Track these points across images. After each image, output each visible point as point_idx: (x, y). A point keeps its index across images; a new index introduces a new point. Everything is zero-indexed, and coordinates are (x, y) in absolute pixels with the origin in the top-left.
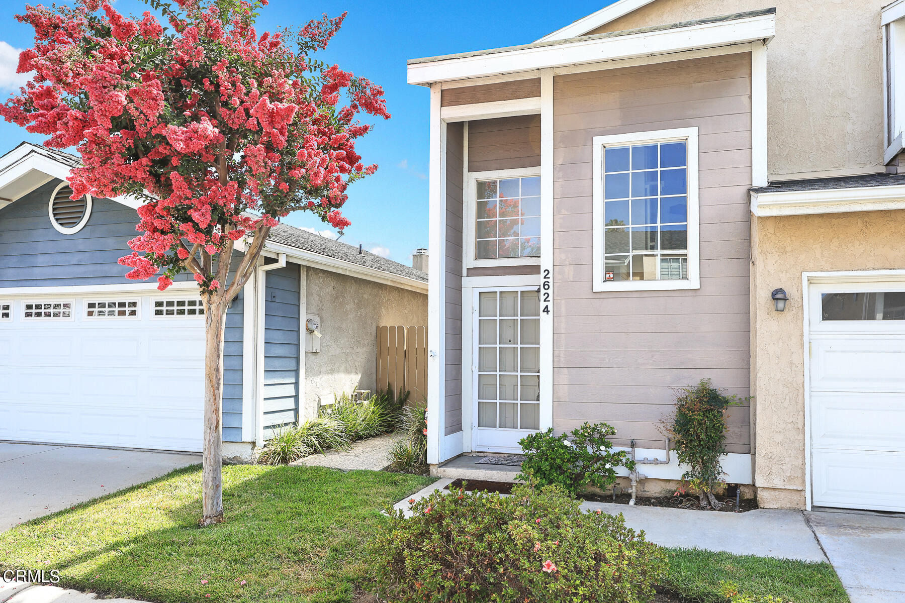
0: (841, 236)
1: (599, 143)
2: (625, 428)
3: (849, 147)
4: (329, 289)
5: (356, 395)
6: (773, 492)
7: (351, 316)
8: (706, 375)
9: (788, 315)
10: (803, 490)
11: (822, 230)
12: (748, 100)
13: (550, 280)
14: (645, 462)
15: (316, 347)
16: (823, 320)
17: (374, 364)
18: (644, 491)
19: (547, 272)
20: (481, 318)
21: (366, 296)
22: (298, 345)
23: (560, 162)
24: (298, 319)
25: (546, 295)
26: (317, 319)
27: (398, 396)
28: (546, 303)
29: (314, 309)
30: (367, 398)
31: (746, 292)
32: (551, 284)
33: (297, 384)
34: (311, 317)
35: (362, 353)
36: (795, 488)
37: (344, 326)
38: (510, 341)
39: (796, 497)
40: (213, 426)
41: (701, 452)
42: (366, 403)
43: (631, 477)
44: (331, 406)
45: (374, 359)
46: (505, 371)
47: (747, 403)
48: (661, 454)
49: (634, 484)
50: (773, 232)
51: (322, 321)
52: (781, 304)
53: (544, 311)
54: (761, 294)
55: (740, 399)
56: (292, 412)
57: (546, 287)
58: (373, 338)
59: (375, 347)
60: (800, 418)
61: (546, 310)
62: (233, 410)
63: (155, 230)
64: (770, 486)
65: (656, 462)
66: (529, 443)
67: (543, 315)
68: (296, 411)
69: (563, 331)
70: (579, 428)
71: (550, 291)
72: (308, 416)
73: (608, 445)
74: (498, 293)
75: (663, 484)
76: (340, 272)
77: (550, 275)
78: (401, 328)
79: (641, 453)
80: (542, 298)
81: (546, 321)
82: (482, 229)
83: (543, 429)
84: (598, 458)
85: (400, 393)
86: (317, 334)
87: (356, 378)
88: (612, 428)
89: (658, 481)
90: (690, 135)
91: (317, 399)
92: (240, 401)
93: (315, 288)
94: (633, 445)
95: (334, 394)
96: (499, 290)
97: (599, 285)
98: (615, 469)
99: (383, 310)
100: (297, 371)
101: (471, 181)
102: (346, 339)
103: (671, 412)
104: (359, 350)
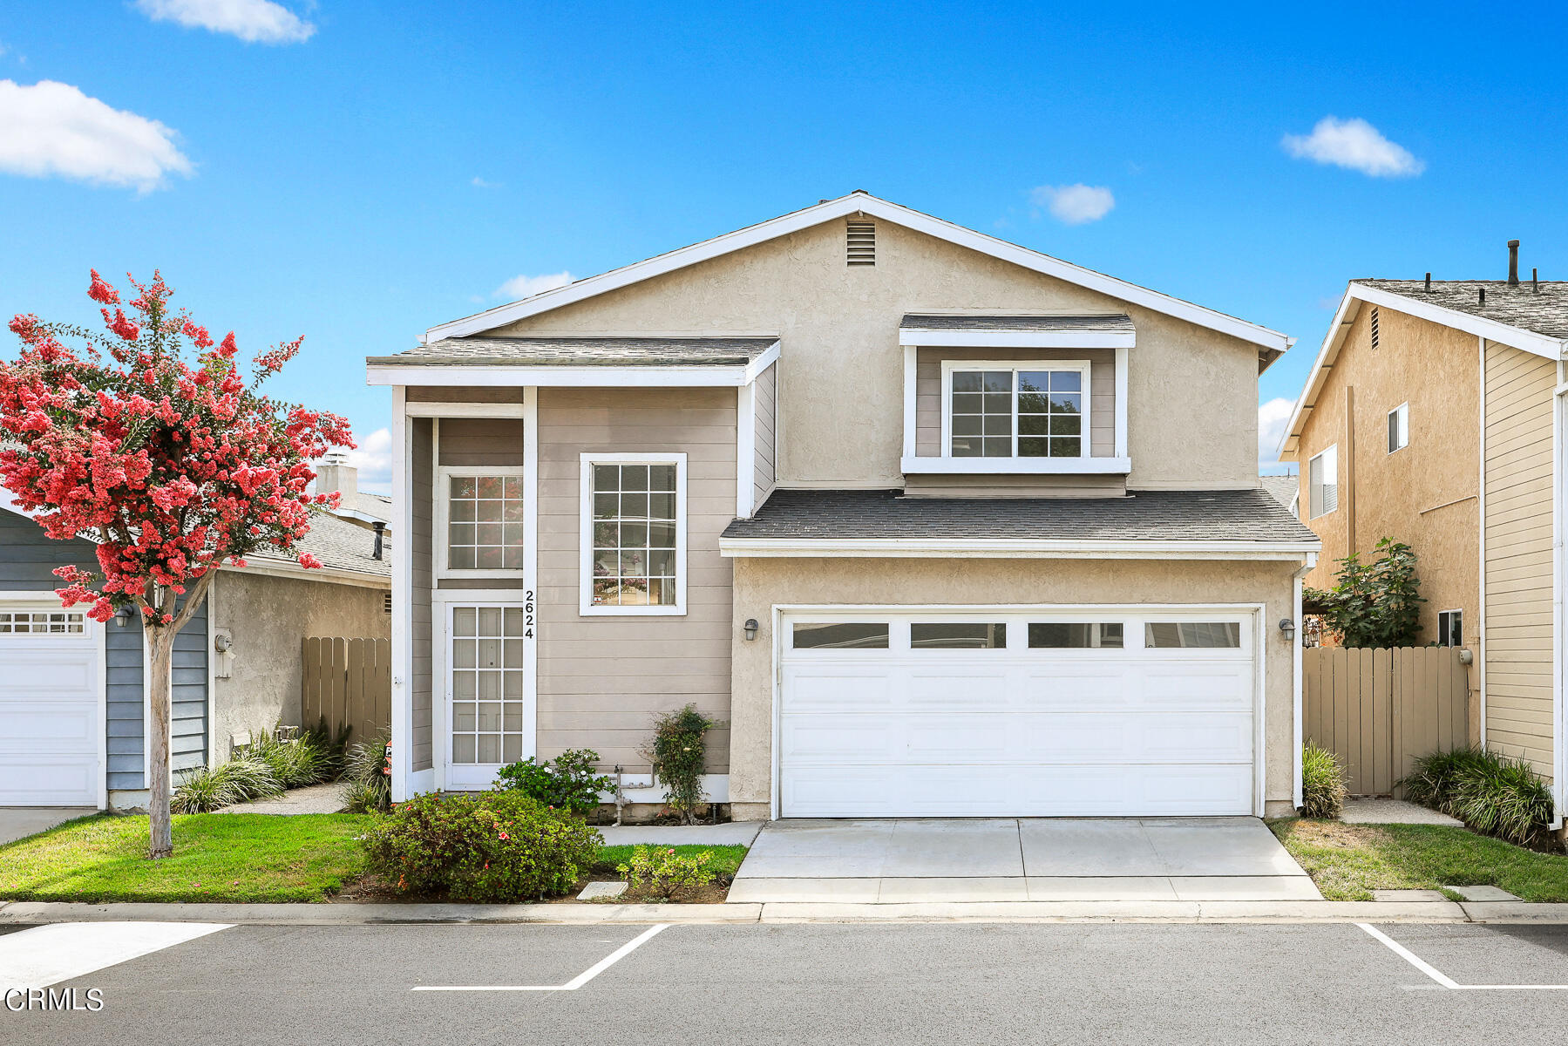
0: (806, 572)
1: (587, 461)
2: (609, 754)
3: (873, 458)
4: (240, 594)
5: (279, 733)
6: (744, 807)
7: (268, 627)
8: (690, 700)
9: (760, 643)
10: (769, 803)
11: (790, 566)
12: (735, 431)
13: (534, 603)
14: (631, 787)
15: (228, 671)
16: (794, 647)
17: (300, 690)
18: (631, 816)
19: (530, 594)
20: (455, 638)
21: (287, 598)
22: (206, 669)
23: (544, 476)
24: (207, 635)
25: (529, 618)
26: (228, 635)
27: (337, 734)
28: (530, 627)
29: (223, 622)
30: (296, 737)
31: (730, 619)
32: (534, 607)
33: (206, 719)
34: (221, 632)
35: (283, 677)
36: (762, 801)
37: (260, 641)
38: (492, 664)
39: (763, 809)
40: (162, 760)
41: (677, 772)
42: (295, 742)
43: (617, 802)
44: (246, 746)
45: (299, 684)
46: (486, 699)
47: (726, 727)
48: (646, 779)
49: (619, 809)
50: (747, 565)
51: (233, 637)
52: (750, 634)
53: (527, 635)
54: (738, 624)
55: (723, 722)
56: (201, 754)
57: (529, 609)
58: (297, 654)
59: (301, 667)
60: (768, 737)
61: (529, 634)
62: (129, 751)
63: (121, 572)
64: (742, 800)
65: (642, 786)
66: (506, 774)
67: (526, 639)
68: (206, 752)
69: (548, 656)
70: (561, 756)
71: (533, 614)
72: (219, 759)
73: (589, 771)
74: (477, 609)
75: (649, 808)
76: (260, 572)
77: (534, 597)
78: (339, 641)
79: (627, 779)
80: (525, 621)
81: (529, 646)
82: (458, 534)
83: (525, 758)
84: (580, 785)
85: (340, 730)
86: (229, 653)
87: (277, 710)
88: (595, 754)
89: (644, 806)
90: (679, 460)
91: (229, 738)
92: (141, 739)
93: (224, 594)
94: (618, 770)
95: (250, 731)
96: (477, 606)
97: (586, 609)
98: (598, 793)
99: (311, 614)
100: (206, 702)
101: (442, 476)
102: (263, 659)
103: (653, 735)
104: (279, 672)
